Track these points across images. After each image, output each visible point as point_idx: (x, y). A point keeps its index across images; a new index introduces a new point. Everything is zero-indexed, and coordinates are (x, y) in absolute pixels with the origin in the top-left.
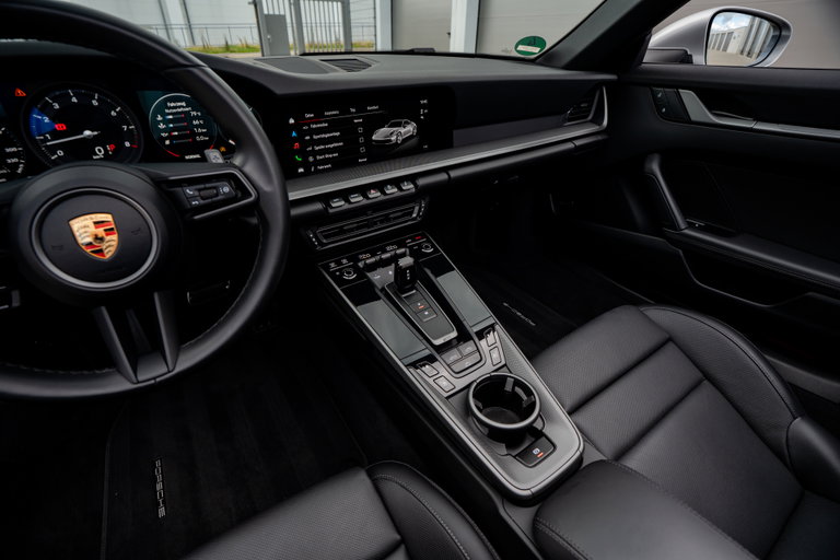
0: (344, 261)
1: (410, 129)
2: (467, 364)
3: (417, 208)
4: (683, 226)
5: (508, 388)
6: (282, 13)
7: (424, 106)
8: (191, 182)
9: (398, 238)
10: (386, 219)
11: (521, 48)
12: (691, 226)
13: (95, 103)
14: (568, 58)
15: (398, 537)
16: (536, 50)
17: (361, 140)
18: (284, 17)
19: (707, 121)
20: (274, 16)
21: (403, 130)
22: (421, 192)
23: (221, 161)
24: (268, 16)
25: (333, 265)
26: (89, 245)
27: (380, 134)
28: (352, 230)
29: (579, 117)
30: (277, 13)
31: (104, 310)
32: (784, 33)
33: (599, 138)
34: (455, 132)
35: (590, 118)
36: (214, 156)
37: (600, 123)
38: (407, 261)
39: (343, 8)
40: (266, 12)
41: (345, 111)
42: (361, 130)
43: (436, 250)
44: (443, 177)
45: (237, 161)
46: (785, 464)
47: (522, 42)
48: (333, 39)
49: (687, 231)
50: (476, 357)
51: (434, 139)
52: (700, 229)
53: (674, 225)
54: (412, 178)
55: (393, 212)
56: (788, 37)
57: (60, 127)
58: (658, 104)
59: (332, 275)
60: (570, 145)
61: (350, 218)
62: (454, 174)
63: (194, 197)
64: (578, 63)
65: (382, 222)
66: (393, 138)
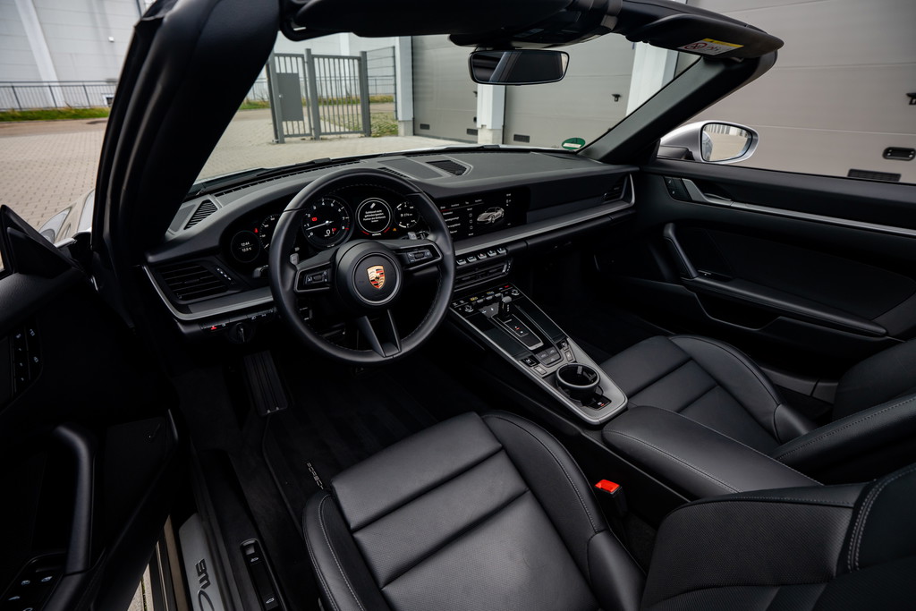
0: (462, 302)
1: (500, 213)
2: (553, 360)
3: (505, 266)
4: (694, 275)
5: (579, 371)
6: (295, 71)
7: (509, 198)
8: (411, 250)
9: (494, 286)
10: (487, 273)
11: (566, 145)
12: (701, 275)
13: (332, 205)
14: (603, 154)
15: (500, 445)
16: (578, 146)
17: (471, 221)
18: (297, 74)
19: (701, 200)
20: (286, 74)
21: (495, 214)
22: (510, 255)
23: (415, 238)
24: (280, 75)
25: (455, 304)
26: (373, 281)
27: (481, 218)
28: (468, 280)
29: (613, 198)
30: (289, 71)
31: (366, 317)
32: (754, 137)
33: (630, 212)
34: (528, 214)
35: (622, 197)
36: (412, 235)
37: (629, 201)
38: (506, 299)
39: (360, 65)
40: (278, 71)
41: (462, 204)
42: (471, 215)
43: (521, 295)
44: (523, 245)
45: (431, 237)
46: (775, 438)
47: (567, 141)
48: (344, 93)
49: (697, 279)
50: (557, 356)
51: (515, 219)
52: (708, 277)
53: (689, 276)
54: (504, 246)
55: (492, 269)
56: (757, 140)
57: (314, 219)
58: (670, 189)
59: (457, 309)
60: (608, 219)
61: (465, 273)
62: (529, 243)
63: (412, 258)
64: (609, 159)
65: (482, 276)
66: (490, 219)
